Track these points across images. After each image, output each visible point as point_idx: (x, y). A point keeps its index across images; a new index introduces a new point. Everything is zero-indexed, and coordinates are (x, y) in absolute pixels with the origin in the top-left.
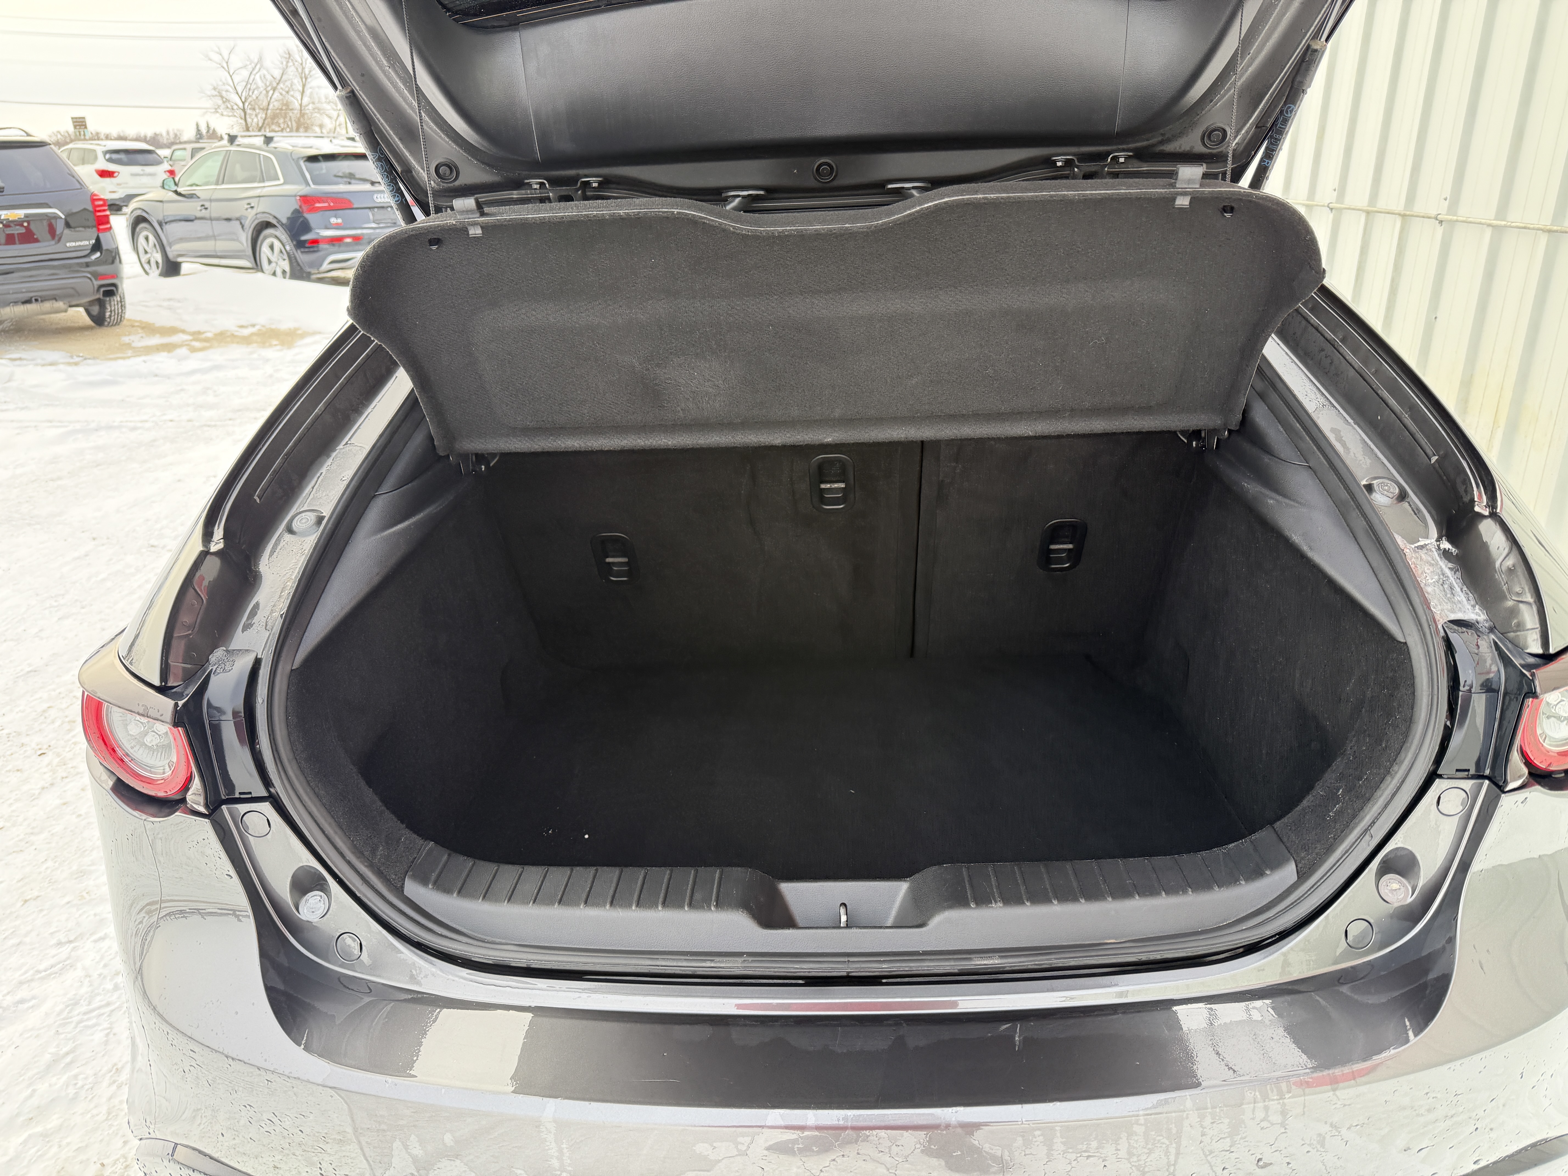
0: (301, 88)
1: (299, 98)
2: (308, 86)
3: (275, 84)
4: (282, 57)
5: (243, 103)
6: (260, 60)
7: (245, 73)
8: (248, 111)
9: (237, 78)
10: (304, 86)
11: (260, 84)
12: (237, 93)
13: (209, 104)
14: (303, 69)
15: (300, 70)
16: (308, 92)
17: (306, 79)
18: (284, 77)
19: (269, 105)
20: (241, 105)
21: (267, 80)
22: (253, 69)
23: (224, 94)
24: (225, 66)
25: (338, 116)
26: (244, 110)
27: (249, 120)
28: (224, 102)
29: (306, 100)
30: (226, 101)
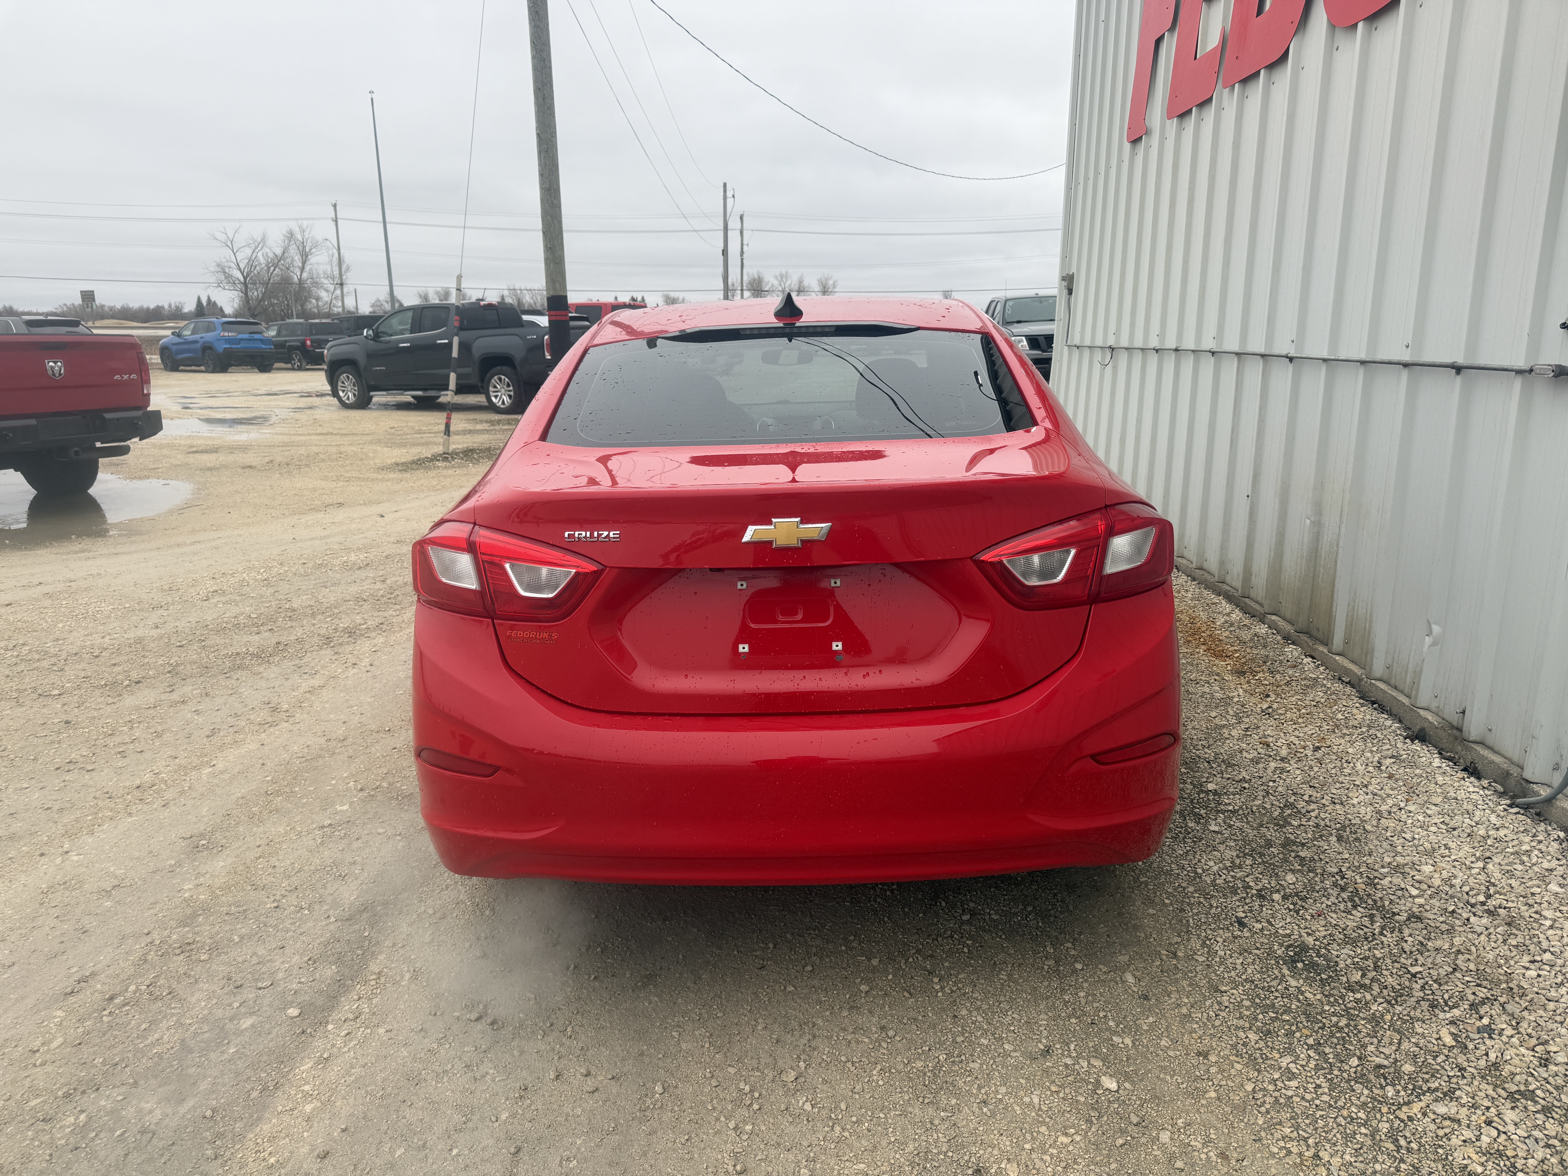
0: (300, 265)
1: (298, 274)
2: (308, 263)
3: (276, 261)
4: (285, 236)
5: (245, 278)
6: (263, 240)
7: (248, 252)
8: (249, 286)
9: (240, 256)
10: (304, 263)
11: (262, 260)
12: (240, 269)
13: (213, 279)
14: (304, 247)
15: (301, 248)
16: (307, 268)
17: (307, 256)
18: (286, 255)
19: (269, 280)
20: (242, 279)
21: (268, 257)
22: (256, 248)
23: (227, 271)
24: (229, 244)
25: (335, 289)
26: (245, 284)
27: (250, 294)
28: (226, 278)
29: (305, 275)
30: (228, 277)
